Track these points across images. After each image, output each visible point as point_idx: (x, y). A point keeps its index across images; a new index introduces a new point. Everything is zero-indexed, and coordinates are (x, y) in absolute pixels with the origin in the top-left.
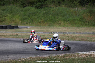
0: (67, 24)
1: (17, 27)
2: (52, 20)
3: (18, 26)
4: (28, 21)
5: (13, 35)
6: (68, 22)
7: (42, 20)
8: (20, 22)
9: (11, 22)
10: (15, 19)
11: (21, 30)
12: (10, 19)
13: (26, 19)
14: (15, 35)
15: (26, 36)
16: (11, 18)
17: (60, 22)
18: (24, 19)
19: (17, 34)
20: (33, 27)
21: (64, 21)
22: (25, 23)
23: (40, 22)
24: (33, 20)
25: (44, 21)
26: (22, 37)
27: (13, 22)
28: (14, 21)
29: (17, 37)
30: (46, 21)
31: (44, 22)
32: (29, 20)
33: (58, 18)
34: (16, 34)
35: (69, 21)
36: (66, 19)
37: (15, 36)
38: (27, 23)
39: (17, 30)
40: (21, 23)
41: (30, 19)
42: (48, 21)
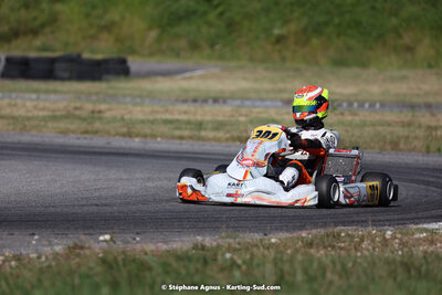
1: (118, 68)
2: (358, 24)
3: (123, 62)
4: (204, 29)
5: (68, 116)
7: (293, 27)
8: (154, 34)
9: (94, 38)
10: (117, 17)
12: (88, 15)
13: (188, 15)
14: (83, 114)
16: (94, 7)
17: (407, 39)
18: (178, 18)
20: (224, 69)
22: (183, 43)
23: (280, 40)
24: (231, 25)
25: (305, 30)
26: (125, 130)
27: (105, 36)
28: (108, 28)
29: (97, 125)
30: (318, 30)
31: (304, 37)
32: (210, 25)
33: (396, 15)
34: (89, 106)
37: (84, 119)
40: (158, 40)
41: (212, 16)
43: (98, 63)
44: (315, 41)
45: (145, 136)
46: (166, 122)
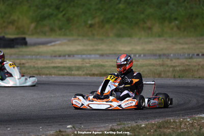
0: (172, 29)
1: (23, 42)
2: (126, 18)
3: (24, 39)
4: (57, 22)
6: (173, 24)
7: (97, 20)
8: (33, 25)
9: (6, 27)
10: (16, 18)
11: (35, 49)
12: (2, 17)
13: (49, 16)
15: (48, 68)
16: (5, 13)
17: (149, 24)
18: (43, 18)
19: (23, 61)
20: (69, 41)
21: (163, 19)
22: (47, 29)
23: (91, 26)
24: (68, 20)
25: (102, 21)
26: (37, 72)
27: (11, 26)
28: (12, 23)
29: (23, 70)
30: (108, 21)
31: (102, 24)
34: (18, 61)
35: (176, 19)
36: (167, 15)
38: (52, 30)
39: (24, 50)
40: (36, 28)
41: (60, 16)
42: (114, 21)
43: (12, 40)
44: (107, 26)
45: (47, 75)
46: (54, 67)
